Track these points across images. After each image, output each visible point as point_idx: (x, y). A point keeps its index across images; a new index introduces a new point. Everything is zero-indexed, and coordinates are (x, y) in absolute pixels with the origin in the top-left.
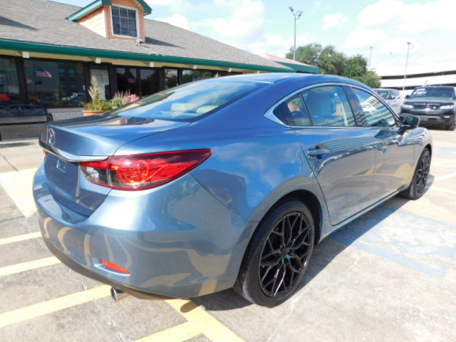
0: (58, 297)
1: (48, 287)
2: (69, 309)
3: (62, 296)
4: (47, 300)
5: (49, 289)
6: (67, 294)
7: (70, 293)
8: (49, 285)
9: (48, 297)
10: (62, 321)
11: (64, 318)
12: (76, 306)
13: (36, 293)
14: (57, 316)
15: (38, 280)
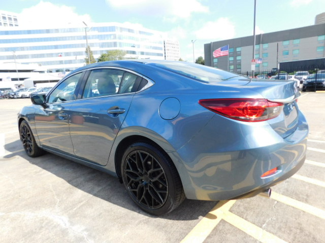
0: (296, 209)
1: (296, 219)
2: (297, 199)
3: (293, 207)
4: (304, 212)
5: (297, 217)
6: (289, 206)
7: (287, 205)
8: (294, 220)
9: (302, 213)
10: (305, 197)
11: (303, 198)
12: (292, 198)
13: (307, 221)
14: (306, 201)
15: (298, 231)
